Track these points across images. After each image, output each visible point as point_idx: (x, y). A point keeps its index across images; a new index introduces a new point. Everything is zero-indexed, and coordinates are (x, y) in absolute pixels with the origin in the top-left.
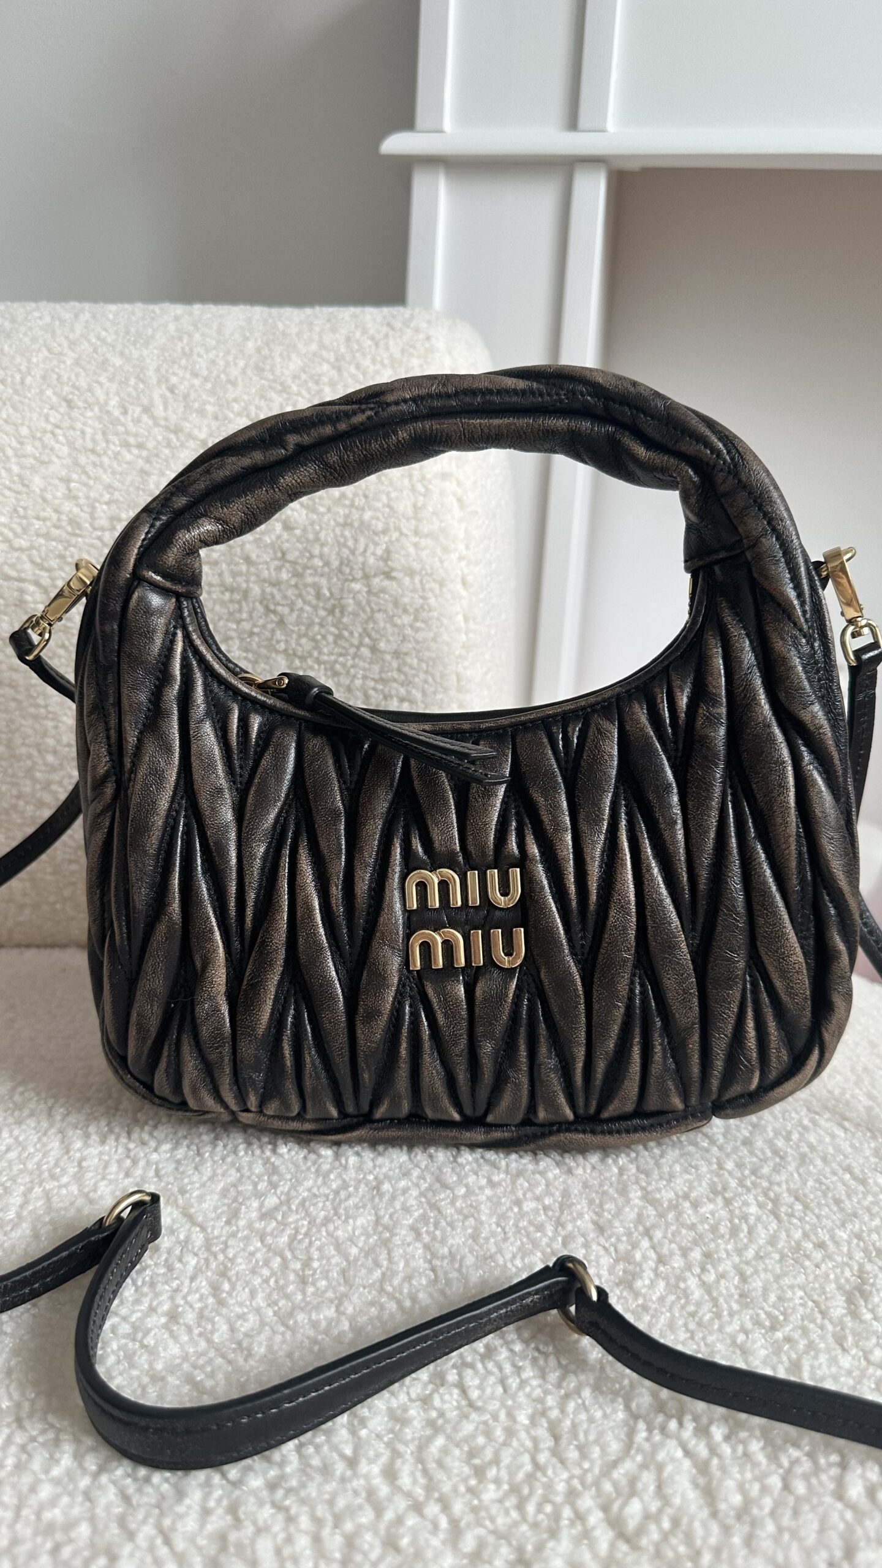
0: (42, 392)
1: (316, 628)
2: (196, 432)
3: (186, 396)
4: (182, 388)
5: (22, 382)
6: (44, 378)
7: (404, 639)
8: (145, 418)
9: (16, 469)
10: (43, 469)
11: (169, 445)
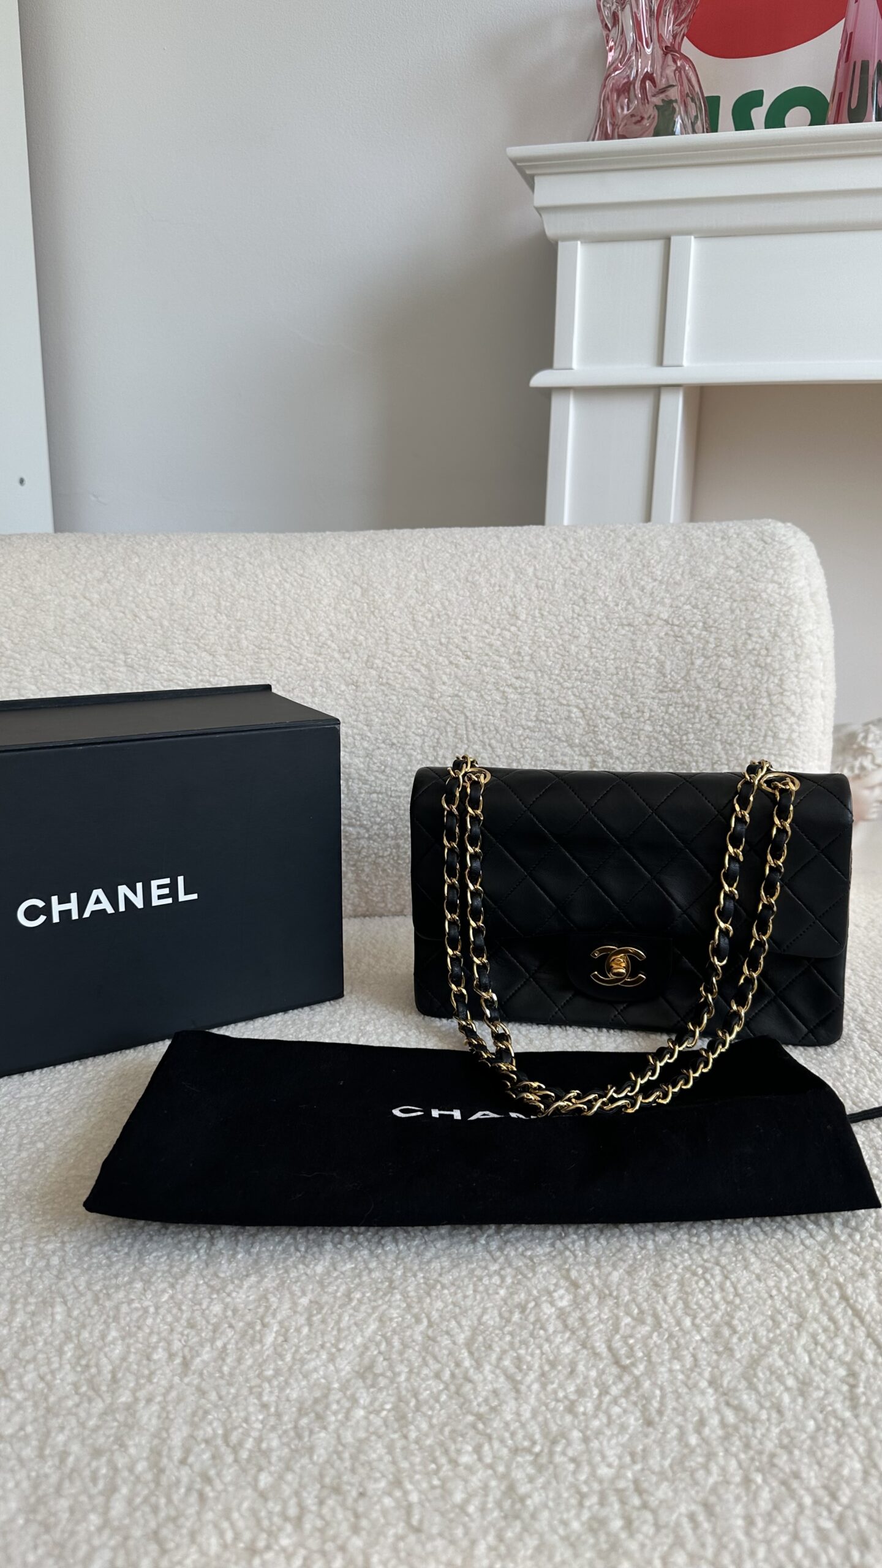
0: (567, 594)
1: (739, 727)
2: (662, 616)
3: (652, 593)
4: (649, 588)
5: (553, 588)
6: (565, 585)
7: (793, 731)
8: (630, 607)
9: (560, 642)
10: (575, 641)
11: (647, 623)
